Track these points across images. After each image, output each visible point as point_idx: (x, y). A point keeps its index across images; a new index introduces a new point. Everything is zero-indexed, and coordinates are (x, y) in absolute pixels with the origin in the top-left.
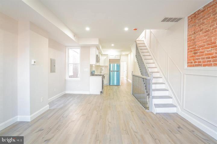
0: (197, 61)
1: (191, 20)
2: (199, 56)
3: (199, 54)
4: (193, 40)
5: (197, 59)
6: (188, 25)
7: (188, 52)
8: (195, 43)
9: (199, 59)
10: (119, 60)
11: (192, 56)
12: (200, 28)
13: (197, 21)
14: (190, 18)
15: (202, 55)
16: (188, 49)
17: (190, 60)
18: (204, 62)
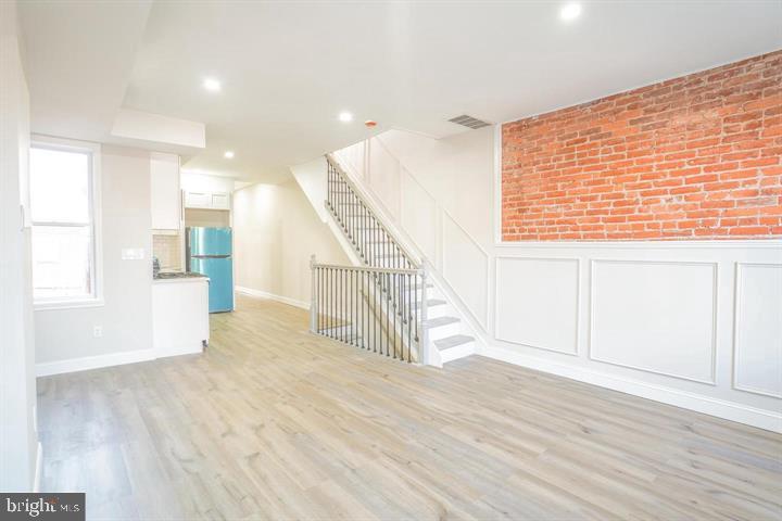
0: (525, 227)
1: (509, 134)
2: (531, 217)
3: (529, 213)
4: (517, 180)
5: (527, 224)
6: (504, 145)
7: (504, 206)
8: (521, 187)
9: (531, 223)
10: (228, 211)
11: (515, 217)
12: (533, 157)
13: (525, 141)
14: (508, 129)
15: (538, 216)
16: (504, 200)
17: (508, 225)
18: (541, 231)
